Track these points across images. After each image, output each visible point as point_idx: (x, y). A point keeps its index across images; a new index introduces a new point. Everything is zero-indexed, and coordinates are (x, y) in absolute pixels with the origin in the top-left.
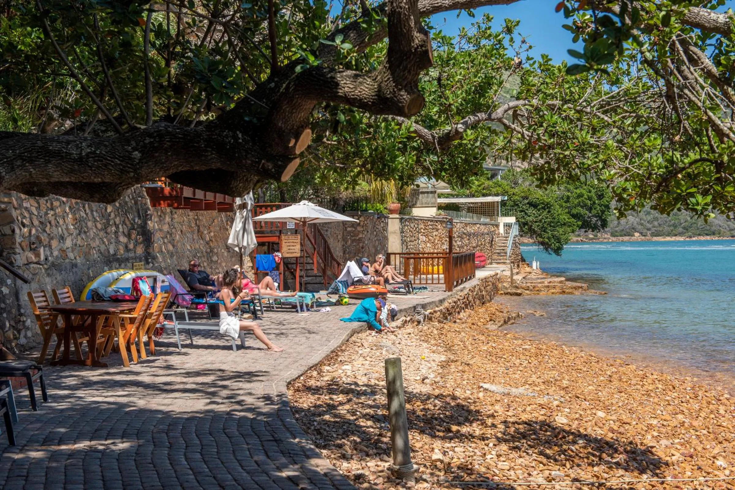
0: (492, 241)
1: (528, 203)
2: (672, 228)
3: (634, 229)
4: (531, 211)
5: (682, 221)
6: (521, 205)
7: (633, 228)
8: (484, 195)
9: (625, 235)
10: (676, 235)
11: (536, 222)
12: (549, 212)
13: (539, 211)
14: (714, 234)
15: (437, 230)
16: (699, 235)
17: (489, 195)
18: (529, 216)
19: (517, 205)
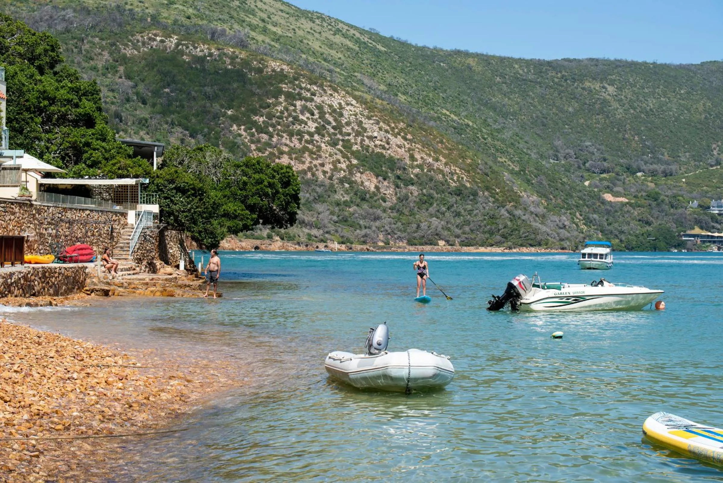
0: (112, 232)
1: (175, 188)
2: (487, 235)
3: (439, 236)
4: (179, 198)
5: (501, 226)
6: (165, 191)
7: (437, 235)
8: (121, 177)
9: (426, 244)
10: (492, 245)
11: (183, 212)
12: (201, 200)
13: (188, 197)
14: (540, 244)
15: (14, 214)
16: (522, 245)
17: (127, 176)
18: (176, 204)
19: (161, 190)
